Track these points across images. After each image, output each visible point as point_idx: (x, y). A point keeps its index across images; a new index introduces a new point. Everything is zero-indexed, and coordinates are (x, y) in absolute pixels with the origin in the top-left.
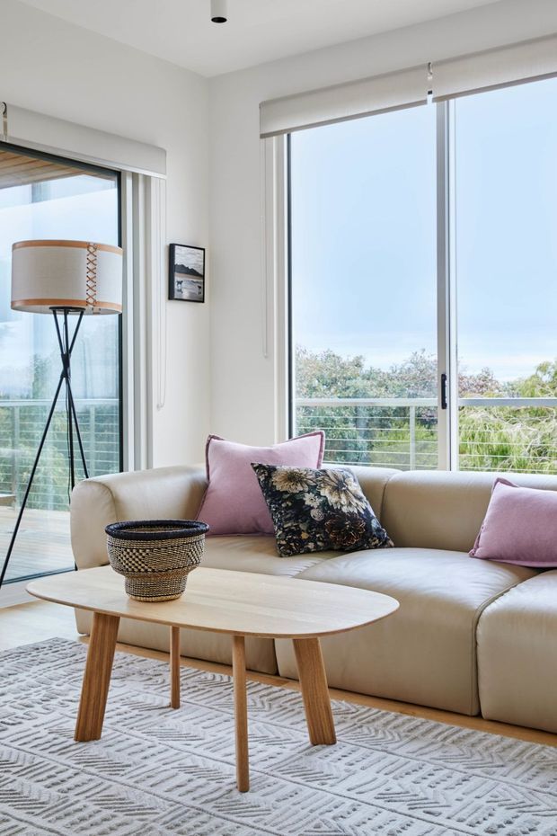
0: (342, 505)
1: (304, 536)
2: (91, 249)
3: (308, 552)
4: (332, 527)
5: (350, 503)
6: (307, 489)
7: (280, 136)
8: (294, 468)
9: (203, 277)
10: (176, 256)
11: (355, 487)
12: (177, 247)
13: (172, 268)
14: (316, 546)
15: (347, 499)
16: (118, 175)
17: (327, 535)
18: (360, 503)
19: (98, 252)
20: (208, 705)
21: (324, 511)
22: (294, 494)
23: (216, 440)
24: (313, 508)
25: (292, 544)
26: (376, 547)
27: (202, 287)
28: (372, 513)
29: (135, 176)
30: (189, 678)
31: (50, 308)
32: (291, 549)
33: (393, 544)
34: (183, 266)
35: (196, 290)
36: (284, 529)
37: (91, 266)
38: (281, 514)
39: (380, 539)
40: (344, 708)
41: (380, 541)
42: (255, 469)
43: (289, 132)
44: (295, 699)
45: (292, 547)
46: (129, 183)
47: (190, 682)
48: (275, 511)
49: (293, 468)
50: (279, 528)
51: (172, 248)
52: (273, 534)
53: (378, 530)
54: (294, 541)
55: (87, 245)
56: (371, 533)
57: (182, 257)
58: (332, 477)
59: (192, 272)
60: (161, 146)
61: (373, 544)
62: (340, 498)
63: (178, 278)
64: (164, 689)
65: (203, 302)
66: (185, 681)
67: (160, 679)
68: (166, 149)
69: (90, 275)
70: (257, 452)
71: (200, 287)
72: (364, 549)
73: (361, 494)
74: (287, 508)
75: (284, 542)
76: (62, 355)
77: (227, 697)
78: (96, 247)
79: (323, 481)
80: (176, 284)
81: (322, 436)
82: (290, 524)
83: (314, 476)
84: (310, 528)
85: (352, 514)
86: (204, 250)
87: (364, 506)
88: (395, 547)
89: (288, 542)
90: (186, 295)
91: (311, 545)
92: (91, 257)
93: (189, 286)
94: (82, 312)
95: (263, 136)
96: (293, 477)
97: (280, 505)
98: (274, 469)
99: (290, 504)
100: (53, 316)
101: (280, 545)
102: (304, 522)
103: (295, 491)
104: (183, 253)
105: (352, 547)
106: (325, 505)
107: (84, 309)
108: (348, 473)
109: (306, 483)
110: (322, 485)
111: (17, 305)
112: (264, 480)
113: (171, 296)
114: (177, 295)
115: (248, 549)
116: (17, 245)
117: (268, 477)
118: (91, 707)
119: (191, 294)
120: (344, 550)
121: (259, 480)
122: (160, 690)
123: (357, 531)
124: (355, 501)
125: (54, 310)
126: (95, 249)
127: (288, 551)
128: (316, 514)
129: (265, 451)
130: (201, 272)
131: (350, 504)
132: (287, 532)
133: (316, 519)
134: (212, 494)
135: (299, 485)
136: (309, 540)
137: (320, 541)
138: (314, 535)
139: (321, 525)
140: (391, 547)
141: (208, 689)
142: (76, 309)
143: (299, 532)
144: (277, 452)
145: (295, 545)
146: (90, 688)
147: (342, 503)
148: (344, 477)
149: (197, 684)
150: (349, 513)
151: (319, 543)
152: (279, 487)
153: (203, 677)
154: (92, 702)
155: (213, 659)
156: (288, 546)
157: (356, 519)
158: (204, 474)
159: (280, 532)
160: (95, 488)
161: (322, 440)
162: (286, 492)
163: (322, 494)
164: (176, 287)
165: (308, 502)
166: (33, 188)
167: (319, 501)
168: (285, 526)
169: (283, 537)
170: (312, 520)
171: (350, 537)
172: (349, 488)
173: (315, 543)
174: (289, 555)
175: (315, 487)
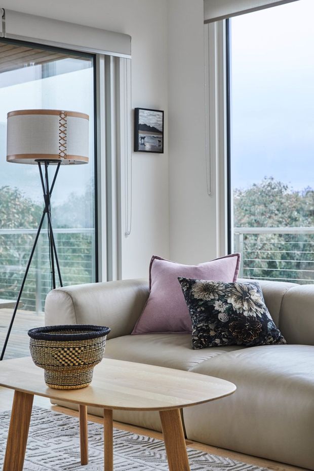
0: (244, 311)
1: (212, 333)
2: (63, 116)
3: (215, 346)
4: (234, 327)
5: (251, 308)
6: (217, 298)
7: (220, 21)
8: (210, 281)
9: (162, 133)
10: (140, 117)
11: (257, 297)
12: (140, 110)
13: (137, 127)
14: (222, 342)
15: (249, 306)
16: (94, 57)
17: (230, 333)
18: (259, 309)
19: (68, 118)
20: (126, 457)
21: (229, 315)
22: (207, 302)
23: (158, 260)
24: (220, 312)
25: (203, 340)
26: (271, 343)
27: (161, 141)
28: (269, 317)
29: (107, 58)
30: (120, 437)
31: (35, 160)
32: (201, 343)
33: (285, 341)
34: (145, 125)
35: (157, 144)
36: (197, 328)
37: (62, 129)
38: (196, 316)
39: (274, 337)
40: (225, 463)
41: (274, 339)
42: (180, 282)
43: (227, 18)
44: (192, 455)
45: (203, 342)
46: (102, 62)
47: (119, 441)
48: (193, 314)
49: (208, 281)
50: (194, 328)
51: (136, 112)
52: (189, 332)
53: (273, 330)
54: (204, 337)
55: (59, 113)
56: (267, 332)
57: (145, 118)
58: (238, 289)
59: (153, 130)
60: (127, 33)
61: (269, 341)
62: (243, 305)
63: (141, 135)
64: (98, 444)
65: (163, 152)
66: (116, 440)
67: (98, 437)
68: (131, 36)
69: (62, 135)
70: (185, 269)
71: (159, 141)
72: (261, 345)
73: (262, 302)
74: (201, 312)
75: (196, 338)
76: (45, 195)
77: (142, 452)
78: (67, 114)
79: (231, 292)
80: (140, 139)
81: (239, 257)
82: (202, 325)
83: (224, 288)
84: (217, 327)
85: (252, 317)
86: (163, 112)
87: (262, 311)
88: (287, 344)
89: (200, 338)
90: (148, 147)
91: (217, 341)
92: (63, 122)
93: (151, 141)
94: (59, 163)
95: (206, 22)
96: (208, 289)
97: (196, 310)
98: (194, 282)
99: (203, 309)
100: (38, 166)
101: (194, 340)
102: (213, 322)
103: (208, 299)
104: (146, 115)
105: (251, 343)
106: (230, 310)
107: (61, 161)
108: (252, 286)
109: (217, 293)
110: (230, 295)
111: (11, 158)
112: (186, 291)
113: (136, 149)
114: (140, 148)
115: (170, 343)
116: (10, 114)
117: (189, 289)
118: (13, 460)
119: (152, 146)
120: (244, 345)
121: (183, 290)
122: (95, 445)
123: (255, 331)
124: (255, 307)
125: (39, 162)
126: (66, 116)
127: (199, 345)
128: (222, 317)
129: (191, 268)
130: (160, 129)
131: (250, 310)
132: (200, 330)
133: (222, 321)
134: (151, 301)
135: (212, 294)
136: (216, 337)
137: (225, 338)
138: (220, 333)
139: (226, 325)
140: (283, 343)
141: (130, 445)
142: (54, 161)
143: (208, 331)
144: (201, 269)
145: (205, 341)
146: (12, 445)
147: (245, 309)
148: (249, 289)
149: (123, 442)
150: (250, 316)
151: (224, 339)
152: (196, 296)
153: (130, 437)
154: (14, 456)
155: (141, 425)
156: (199, 341)
157: (254, 321)
158: (148, 286)
159: (195, 330)
160: (61, 295)
161: (238, 260)
162: (201, 300)
163: (228, 302)
164: (140, 141)
165: (217, 308)
166: (43, 67)
167: (225, 307)
168: (198, 326)
169: (196, 334)
170: (219, 321)
171: (249, 335)
172: (252, 297)
173: (221, 339)
174: (200, 348)
175: (224, 296)
